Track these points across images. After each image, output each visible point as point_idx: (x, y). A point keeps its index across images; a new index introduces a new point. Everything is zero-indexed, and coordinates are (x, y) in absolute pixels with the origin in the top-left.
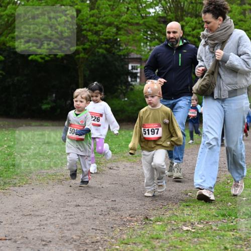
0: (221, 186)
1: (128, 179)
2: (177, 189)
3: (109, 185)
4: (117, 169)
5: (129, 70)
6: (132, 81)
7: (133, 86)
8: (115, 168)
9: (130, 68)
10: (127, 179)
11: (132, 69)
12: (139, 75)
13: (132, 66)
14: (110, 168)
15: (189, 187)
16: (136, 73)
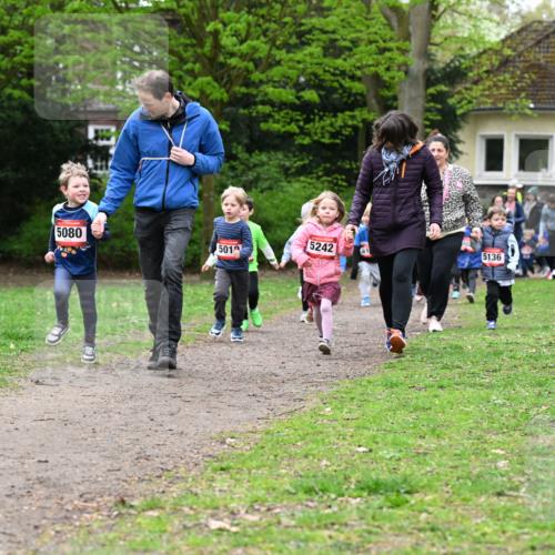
0: (307, 419)
1: (82, 406)
2: (201, 429)
3: (34, 424)
4: (53, 382)
5: (88, 140)
6: (96, 168)
7: (100, 180)
8: (49, 381)
9: (91, 135)
10: (78, 407)
11: (96, 138)
12: (112, 151)
13: (96, 131)
14: (37, 382)
15: (228, 425)
16: (107, 148)
